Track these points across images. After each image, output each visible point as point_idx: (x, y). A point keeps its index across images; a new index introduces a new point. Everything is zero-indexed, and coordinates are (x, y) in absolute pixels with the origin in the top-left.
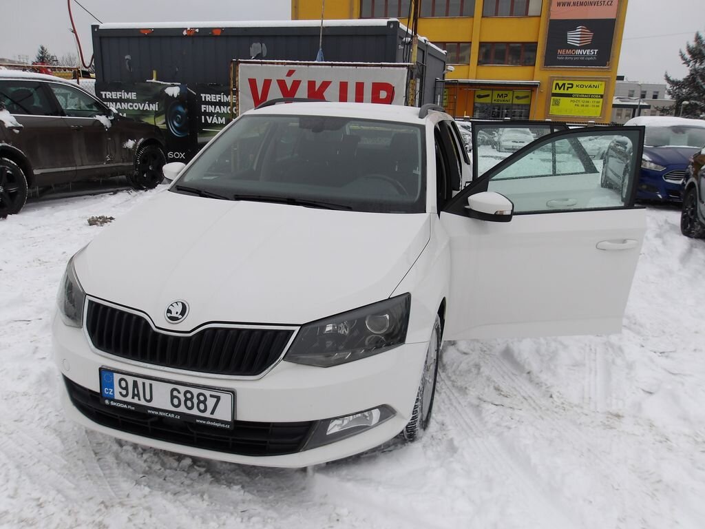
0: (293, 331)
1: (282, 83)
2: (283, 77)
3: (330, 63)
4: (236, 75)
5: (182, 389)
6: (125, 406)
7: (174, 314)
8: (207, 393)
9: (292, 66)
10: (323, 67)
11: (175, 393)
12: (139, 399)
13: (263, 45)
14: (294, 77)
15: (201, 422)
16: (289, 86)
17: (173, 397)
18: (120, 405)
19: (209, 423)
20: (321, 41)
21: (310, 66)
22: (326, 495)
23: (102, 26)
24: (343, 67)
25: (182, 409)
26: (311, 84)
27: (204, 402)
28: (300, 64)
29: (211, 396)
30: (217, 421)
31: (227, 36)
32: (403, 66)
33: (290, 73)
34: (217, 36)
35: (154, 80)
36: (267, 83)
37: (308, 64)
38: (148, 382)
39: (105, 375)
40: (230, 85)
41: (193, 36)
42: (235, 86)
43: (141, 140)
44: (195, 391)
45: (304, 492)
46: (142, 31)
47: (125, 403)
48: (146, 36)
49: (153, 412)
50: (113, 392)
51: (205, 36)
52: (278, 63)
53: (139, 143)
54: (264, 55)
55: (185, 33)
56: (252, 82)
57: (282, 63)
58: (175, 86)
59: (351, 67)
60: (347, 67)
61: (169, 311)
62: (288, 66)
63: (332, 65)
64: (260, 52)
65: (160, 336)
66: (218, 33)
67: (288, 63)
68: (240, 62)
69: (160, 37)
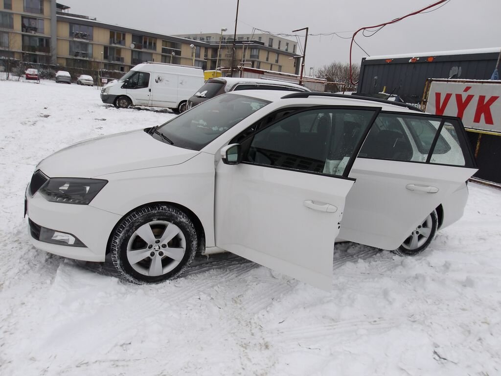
0: (48, 180)
1: (459, 97)
2: (461, 92)
4: (428, 90)
9: (469, 83)
10: (495, 84)
13: (460, 68)
14: (469, 92)
16: (464, 99)
20: (498, 63)
21: (484, 84)
23: (368, 58)
26: (482, 98)
28: (476, 82)
31: (436, 62)
33: (467, 89)
34: (428, 62)
35: (383, 93)
36: (448, 96)
37: (483, 82)
40: (422, 97)
41: (415, 63)
42: (425, 98)
46: (387, 61)
48: (388, 64)
51: (422, 63)
52: (459, 81)
54: (459, 76)
55: (410, 61)
56: (438, 95)
57: (462, 82)
58: (394, 97)
62: (466, 83)
64: (456, 73)
66: (430, 60)
67: (467, 82)
68: (433, 80)
69: (396, 64)
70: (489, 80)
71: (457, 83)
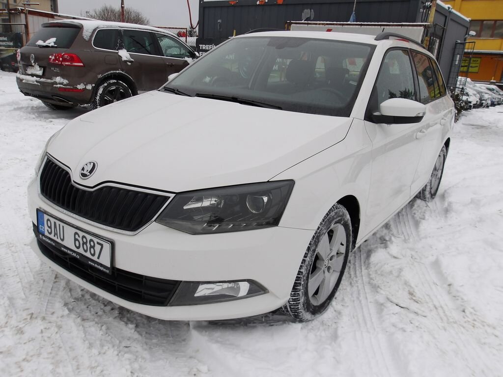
0: (169, 197)
3: (360, 23)
5: (81, 234)
6: (50, 242)
7: (85, 172)
8: (96, 240)
9: (330, 26)
10: (354, 26)
11: (77, 237)
12: (58, 238)
13: (312, 10)
15: (92, 263)
17: (76, 240)
18: (47, 240)
19: (96, 266)
20: (355, 6)
21: (344, 26)
22: (198, 351)
24: (370, 27)
25: (81, 251)
27: (93, 247)
28: (337, 24)
29: (98, 243)
30: (101, 265)
31: (287, 5)
32: (420, 26)
33: (328, 31)
34: (280, 5)
37: (343, 25)
38: (62, 224)
39: (40, 214)
41: (263, 5)
43: (216, 78)
44: (89, 237)
45: (183, 343)
46: (230, 3)
47: (50, 239)
48: (233, 6)
49: (65, 250)
50: (44, 229)
51: (271, 5)
52: (319, 24)
53: (214, 79)
54: (312, 18)
55: (258, 3)
57: (323, 24)
59: (376, 27)
60: (373, 27)
61: (83, 169)
62: (327, 26)
63: (361, 25)
64: (309, 16)
65: (75, 188)
66: (281, 2)
67: (327, 24)
68: (292, 23)
69: (242, 6)
70: (349, 23)
71: (318, 26)
